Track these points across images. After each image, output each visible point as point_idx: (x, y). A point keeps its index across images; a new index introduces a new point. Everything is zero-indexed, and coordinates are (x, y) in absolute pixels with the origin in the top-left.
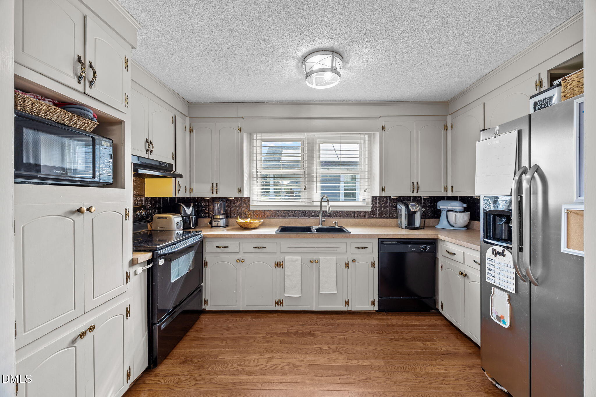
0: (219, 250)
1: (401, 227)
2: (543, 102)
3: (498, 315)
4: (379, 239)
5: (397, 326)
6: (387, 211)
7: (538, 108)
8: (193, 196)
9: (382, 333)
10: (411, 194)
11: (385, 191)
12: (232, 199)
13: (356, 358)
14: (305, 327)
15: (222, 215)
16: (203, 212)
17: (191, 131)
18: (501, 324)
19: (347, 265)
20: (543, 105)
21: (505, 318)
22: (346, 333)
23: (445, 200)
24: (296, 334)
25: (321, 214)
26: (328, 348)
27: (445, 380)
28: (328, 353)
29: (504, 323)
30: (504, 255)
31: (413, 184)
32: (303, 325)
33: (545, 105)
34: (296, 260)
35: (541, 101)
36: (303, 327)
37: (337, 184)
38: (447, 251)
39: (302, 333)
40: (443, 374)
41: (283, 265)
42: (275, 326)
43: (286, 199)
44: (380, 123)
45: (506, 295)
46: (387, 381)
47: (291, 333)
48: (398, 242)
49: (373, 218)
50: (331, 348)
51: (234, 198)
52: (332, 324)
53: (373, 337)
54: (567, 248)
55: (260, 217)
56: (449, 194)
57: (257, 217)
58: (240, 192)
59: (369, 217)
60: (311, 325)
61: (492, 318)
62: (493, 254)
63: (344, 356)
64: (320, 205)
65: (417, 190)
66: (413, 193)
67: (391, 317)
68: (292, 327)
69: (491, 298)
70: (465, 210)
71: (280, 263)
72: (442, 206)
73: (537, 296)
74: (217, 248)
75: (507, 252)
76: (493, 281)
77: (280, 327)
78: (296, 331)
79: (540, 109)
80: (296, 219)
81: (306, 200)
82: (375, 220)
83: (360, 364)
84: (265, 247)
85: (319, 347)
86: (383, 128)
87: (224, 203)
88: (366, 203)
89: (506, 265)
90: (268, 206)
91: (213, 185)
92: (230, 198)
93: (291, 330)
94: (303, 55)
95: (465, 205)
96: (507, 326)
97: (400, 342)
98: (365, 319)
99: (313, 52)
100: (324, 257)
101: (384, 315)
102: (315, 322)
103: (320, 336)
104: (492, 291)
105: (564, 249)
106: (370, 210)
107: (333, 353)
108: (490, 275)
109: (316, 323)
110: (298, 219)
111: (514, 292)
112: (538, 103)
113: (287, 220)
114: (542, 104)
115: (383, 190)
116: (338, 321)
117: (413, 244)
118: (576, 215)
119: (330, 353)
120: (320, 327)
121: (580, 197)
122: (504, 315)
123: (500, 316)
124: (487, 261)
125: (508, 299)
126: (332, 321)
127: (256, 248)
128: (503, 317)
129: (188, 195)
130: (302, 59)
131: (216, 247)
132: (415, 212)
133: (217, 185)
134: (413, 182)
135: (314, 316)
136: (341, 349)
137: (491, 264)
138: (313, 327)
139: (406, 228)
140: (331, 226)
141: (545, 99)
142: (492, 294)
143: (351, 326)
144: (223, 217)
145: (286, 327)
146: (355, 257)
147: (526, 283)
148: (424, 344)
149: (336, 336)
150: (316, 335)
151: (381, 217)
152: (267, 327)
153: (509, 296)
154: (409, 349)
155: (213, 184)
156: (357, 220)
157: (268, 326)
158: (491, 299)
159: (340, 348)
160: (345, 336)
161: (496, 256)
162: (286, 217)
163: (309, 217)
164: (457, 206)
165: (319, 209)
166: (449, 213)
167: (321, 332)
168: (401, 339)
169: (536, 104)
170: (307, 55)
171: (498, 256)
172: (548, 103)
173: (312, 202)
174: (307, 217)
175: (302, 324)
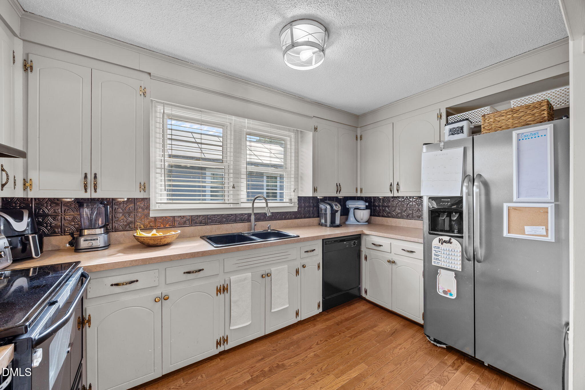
0: (117, 289)
1: (326, 226)
2: (456, 129)
3: (445, 290)
4: (323, 240)
5: (344, 322)
6: (309, 211)
7: (452, 133)
8: (32, 194)
9: (340, 334)
10: (334, 194)
11: (317, 191)
12: (122, 200)
13: (343, 372)
14: (267, 361)
15: (101, 228)
16: (47, 224)
17: (27, 67)
18: (448, 296)
19: (297, 272)
20: (456, 131)
21: (451, 291)
22: (312, 348)
23: (356, 200)
24: (264, 374)
25: (253, 217)
26: (310, 376)
27: (412, 357)
28: (315, 381)
29: (451, 295)
30: (451, 243)
31: (337, 185)
32: (262, 359)
33: (457, 132)
34: (245, 279)
35: (454, 128)
36: (265, 362)
37: (261, 182)
38: (372, 244)
39: (270, 371)
40: (406, 353)
41: (227, 289)
42: (230, 378)
43: (211, 200)
44: (313, 123)
45: (453, 274)
46: (383, 383)
47: (257, 376)
48: (335, 241)
49: (299, 218)
50: (313, 374)
51: (126, 199)
52: (292, 344)
53: (336, 342)
54: (508, 233)
55: (167, 226)
56: (359, 195)
57: (162, 226)
58: (144, 190)
59: (296, 218)
60: (271, 355)
61: (439, 293)
62: (439, 242)
63: (332, 376)
64: (251, 206)
65: (340, 192)
66: (337, 193)
67: (333, 314)
68: (252, 367)
69: (437, 277)
70: (367, 208)
71: (224, 287)
72: (351, 205)
73: (480, 270)
74: (114, 287)
75: (453, 240)
76: (440, 264)
77: (239, 375)
78: (262, 371)
79: (454, 134)
80: (220, 225)
81: (231, 201)
82: (301, 220)
83: (351, 377)
84: (203, 270)
85: (302, 379)
86: (316, 129)
87: (107, 208)
88: (293, 203)
89: (453, 250)
90: (180, 210)
91: (86, 177)
92: (119, 200)
93: (254, 372)
94: (293, 17)
95: (367, 204)
96: (454, 297)
97: (359, 337)
98: (315, 325)
99: (308, 18)
100: (276, 268)
101: (326, 315)
102: (273, 349)
103: (292, 364)
104: (439, 272)
105: (505, 234)
106: (297, 210)
107: (320, 379)
108: (437, 259)
109: (275, 350)
110: (223, 225)
111: (460, 270)
112: (452, 129)
113: (208, 227)
114: (454, 131)
115: (315, 190)
116: (295, 337)
117: (347, 241)
118: (515, 210)
119: (317, 381)
120: (282, 352)
121: (518, 198)
122: (450, 289)
123: (447, 290)
124: (433, 249)
125: (455, 276)
126: (288, 340)
127: (189, 273)
128: (449, 291)
129: (19, 193)
130: (289, 21)
131: (112, 285)
132: (337, 211)
133: (95, 177)
134: (337, 184)
135: (266, 341)
136: (323, 369)
137: (438, 251)
138: (275, 356)
139: (330, 226)
140: (264, 230)
141: (457, 128)
142: (439, 274)
143: (310, 338)
144: (102, 230)
145: (245, 371)
146: (304, 262)
147: (471, 262)
148: (375, 331)
149: (306, 357)
150: (287, 365)
151: (305, 218)
152: (220, 384)
153: (455, 274)
154: (369, 341)
155: (86, 174)
156: (285, 221)
157: (221, 382)
158: (437, 279)
159: (321, 369)
160: (315, 352)
161: (442, 244)
162: (206, 224)
163: (235, 221)
164: (362, 204)
165: (250, 211)
166: (356, 210)
167: (289, 359)
168: (357, 333)
169: (450, 130)
170: (298, 18)
171: (444, 244)
172: (460, 131)
173: (241, 203)
174: (233, 222)
175: (260, 358)
